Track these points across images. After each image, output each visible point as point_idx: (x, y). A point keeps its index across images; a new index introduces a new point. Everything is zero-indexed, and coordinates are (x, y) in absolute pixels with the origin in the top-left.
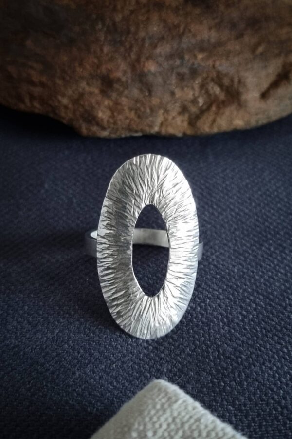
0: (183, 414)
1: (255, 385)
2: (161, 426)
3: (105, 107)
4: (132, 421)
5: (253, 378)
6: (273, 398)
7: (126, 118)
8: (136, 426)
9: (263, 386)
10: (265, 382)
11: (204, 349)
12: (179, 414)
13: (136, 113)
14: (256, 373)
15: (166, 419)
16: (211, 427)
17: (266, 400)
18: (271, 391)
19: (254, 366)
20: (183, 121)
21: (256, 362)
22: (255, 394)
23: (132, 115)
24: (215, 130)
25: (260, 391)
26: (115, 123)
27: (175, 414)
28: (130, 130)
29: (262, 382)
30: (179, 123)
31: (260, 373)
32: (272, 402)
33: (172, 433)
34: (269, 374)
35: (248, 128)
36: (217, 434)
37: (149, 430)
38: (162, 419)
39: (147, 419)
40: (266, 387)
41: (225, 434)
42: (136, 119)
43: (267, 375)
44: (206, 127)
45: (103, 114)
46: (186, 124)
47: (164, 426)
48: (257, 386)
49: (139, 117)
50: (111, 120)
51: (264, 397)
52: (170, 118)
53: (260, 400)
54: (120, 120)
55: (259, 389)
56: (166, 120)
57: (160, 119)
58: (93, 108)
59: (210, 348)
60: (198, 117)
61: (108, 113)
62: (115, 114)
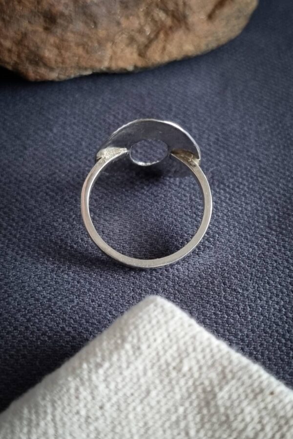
0: (179, 330)
1: (260, 319)
2: (155, 340)
3: (51, 45)
4: (126, 333)
5: (258, 312)
6: (277, 331)
7: (75, 55)
8: (130, 339)
9: (268, 320)
10: (270, 316)
11: (210, 280)
12: (175, 330)
13: (84, 48)
14: (261, 307)
15: (161, 335)
16: (206, 343)
17: (270, 332)
18: (276, 325)
19: (261, 301)
20: (132, 54)
21: (262, 296)
22: (258, 326)
23: (80, 51)
24: (166, 59)
25: (264, 325)
26: (63, 62)
27: (171, 330)
28: (80, 68)
29: (268, 316)
30: (128, 55)
31: (266, 308)
32: (276, 334)
33: (166, 348)
34: (275, 309)
35: (199, 53)
36: (211, 350)
37: (142, 343)
38: (157, 334)
39: (142, 333)
40: (271, 321)
41: (220, 351)
42: (84, 55)
43: (273, 310)
44: (156, 56)
45: (49, 54)
46: (135, 56)
47: (159, 340)
48: (261, 320)
49: (87, 52)
50: (59, 59)
51: (268, 330)
52: (119, 51)
53: (263, 332)
54: (68, 57)
55: (263, 322)
56: (115, 53)
57: (109, 53)
58: (38, 47)
59: (216, 280)
60: (147, 46)
61: (55, 51)
62: (63, 52)
